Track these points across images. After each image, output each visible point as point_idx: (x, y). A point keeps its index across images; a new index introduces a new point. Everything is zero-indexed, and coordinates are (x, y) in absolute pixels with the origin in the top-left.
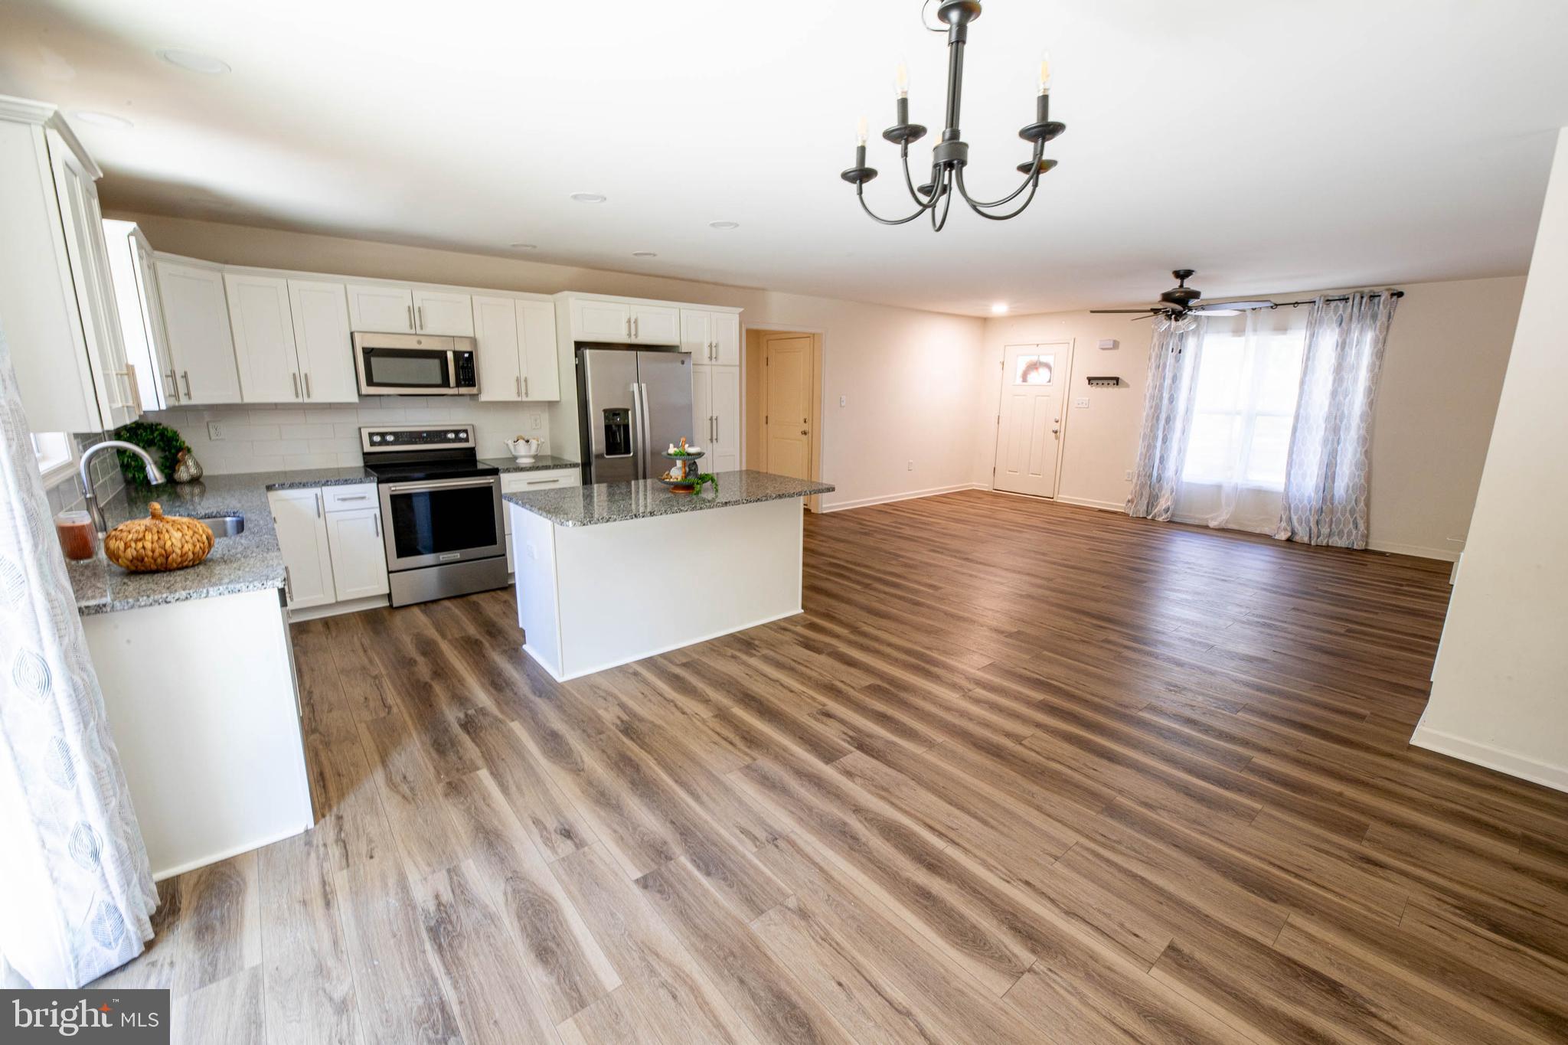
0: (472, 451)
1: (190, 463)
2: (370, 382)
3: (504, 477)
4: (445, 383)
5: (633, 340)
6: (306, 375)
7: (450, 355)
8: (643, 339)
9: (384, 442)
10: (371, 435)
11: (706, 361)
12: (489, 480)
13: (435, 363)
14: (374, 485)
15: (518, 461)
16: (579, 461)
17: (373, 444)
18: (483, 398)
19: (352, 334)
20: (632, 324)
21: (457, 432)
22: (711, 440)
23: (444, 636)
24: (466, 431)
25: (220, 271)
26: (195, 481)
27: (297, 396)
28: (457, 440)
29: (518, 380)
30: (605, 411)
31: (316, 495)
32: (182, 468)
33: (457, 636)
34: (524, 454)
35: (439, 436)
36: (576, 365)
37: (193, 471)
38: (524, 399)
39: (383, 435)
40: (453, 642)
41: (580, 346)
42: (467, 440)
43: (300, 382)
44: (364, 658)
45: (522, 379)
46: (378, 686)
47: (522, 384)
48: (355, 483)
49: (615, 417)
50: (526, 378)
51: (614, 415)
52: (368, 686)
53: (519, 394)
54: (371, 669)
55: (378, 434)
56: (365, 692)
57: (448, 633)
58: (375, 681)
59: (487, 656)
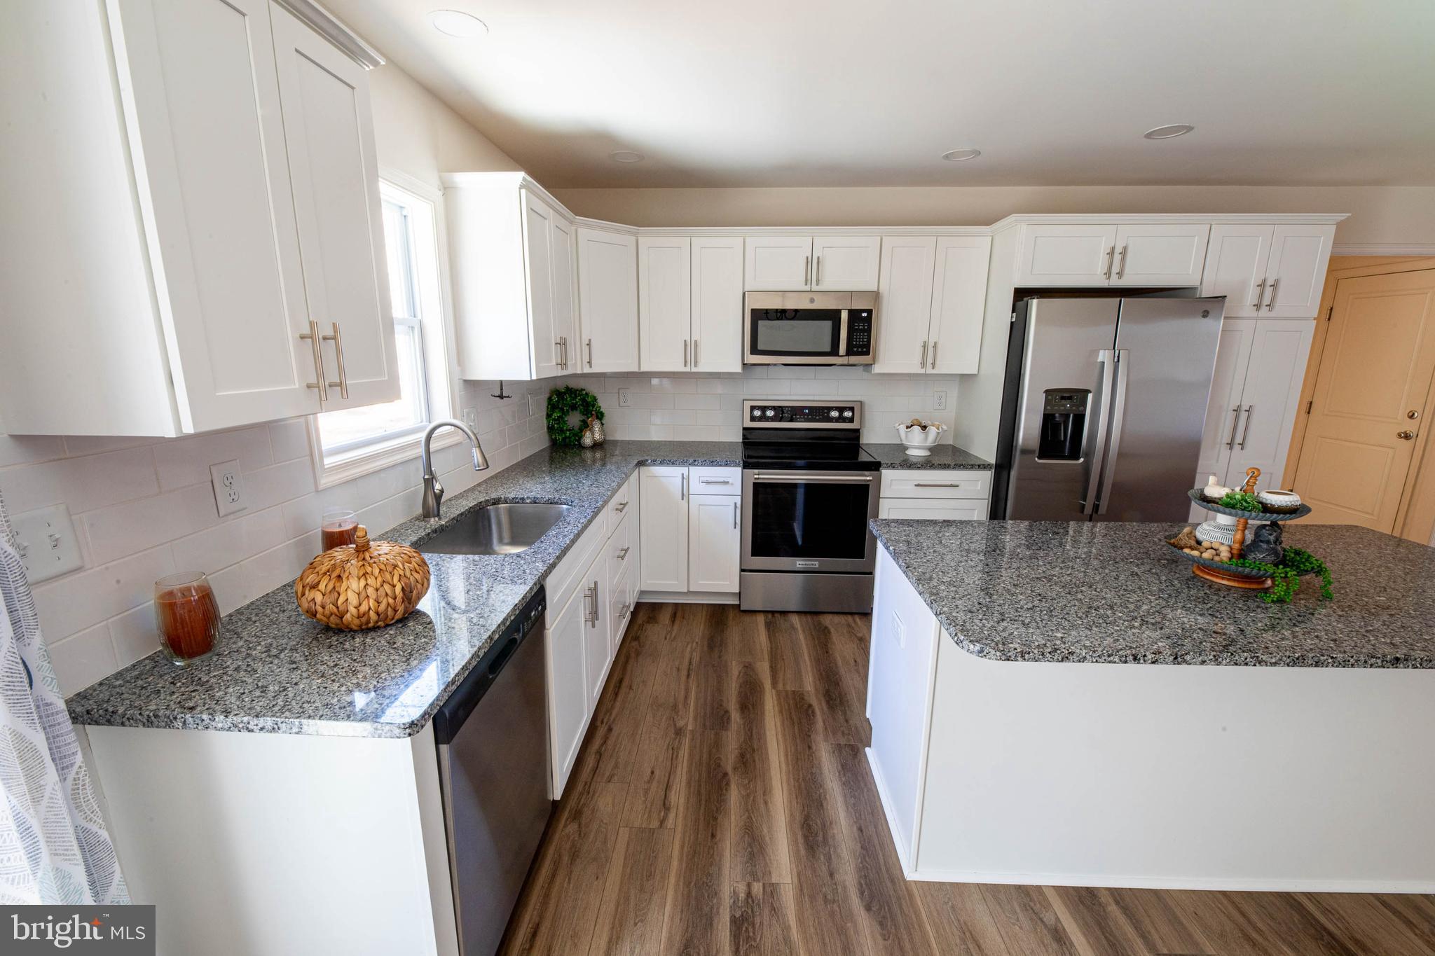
0: (857, 432)
1: (597, 428)
2: (755, 350)
3: (887, 474)
4: (834, 352)
5: (1115, 282)
6: (696, 341)
7: (844, 316)
8: (1130, 280)
9: (763, 418)
10: (753, 408)
11: (1248, 311)
12: (865, 477)
13: (827, 325)
14: (739, 469)
15: (906, 452)
16: (992, 460)
17: (753, 419)
18: (877, 369)
19: (744, 294)
20: (1117, 255)
21: (841, 410)
22: (1231, 445)
23: (774, 684)
24: (852, 409)
25: (636, 234)
26: (597, 446)
27: (685, 366)
28: (841, 419)
29: (925, 346)
30: (1048, 392)
31: (683, 474)
32: (588, 434)
33: (788, 688)
34: (917, 443)
35: (820, 413)
36: (1012, 323)
37: (598, 436)
38: (930, 371)
39: (764, 409)
40: (782, 697)
41: (1022, 295)
42: (851, 420)
43: (691, 349)
44: (683, 687)
45: (931, 344)
46: (674, 752)
47: (929, 351)
48: (721, 466)
49: (1063, 401)
50: (936, 343)
51: (1063, 398)
52: (665, 747)
53: (923, 364)
54: (680, 713)
55: (759, 408)
56: (657, 759)
57: (781, 677)
58: (675, 739)
59: (814, 748)
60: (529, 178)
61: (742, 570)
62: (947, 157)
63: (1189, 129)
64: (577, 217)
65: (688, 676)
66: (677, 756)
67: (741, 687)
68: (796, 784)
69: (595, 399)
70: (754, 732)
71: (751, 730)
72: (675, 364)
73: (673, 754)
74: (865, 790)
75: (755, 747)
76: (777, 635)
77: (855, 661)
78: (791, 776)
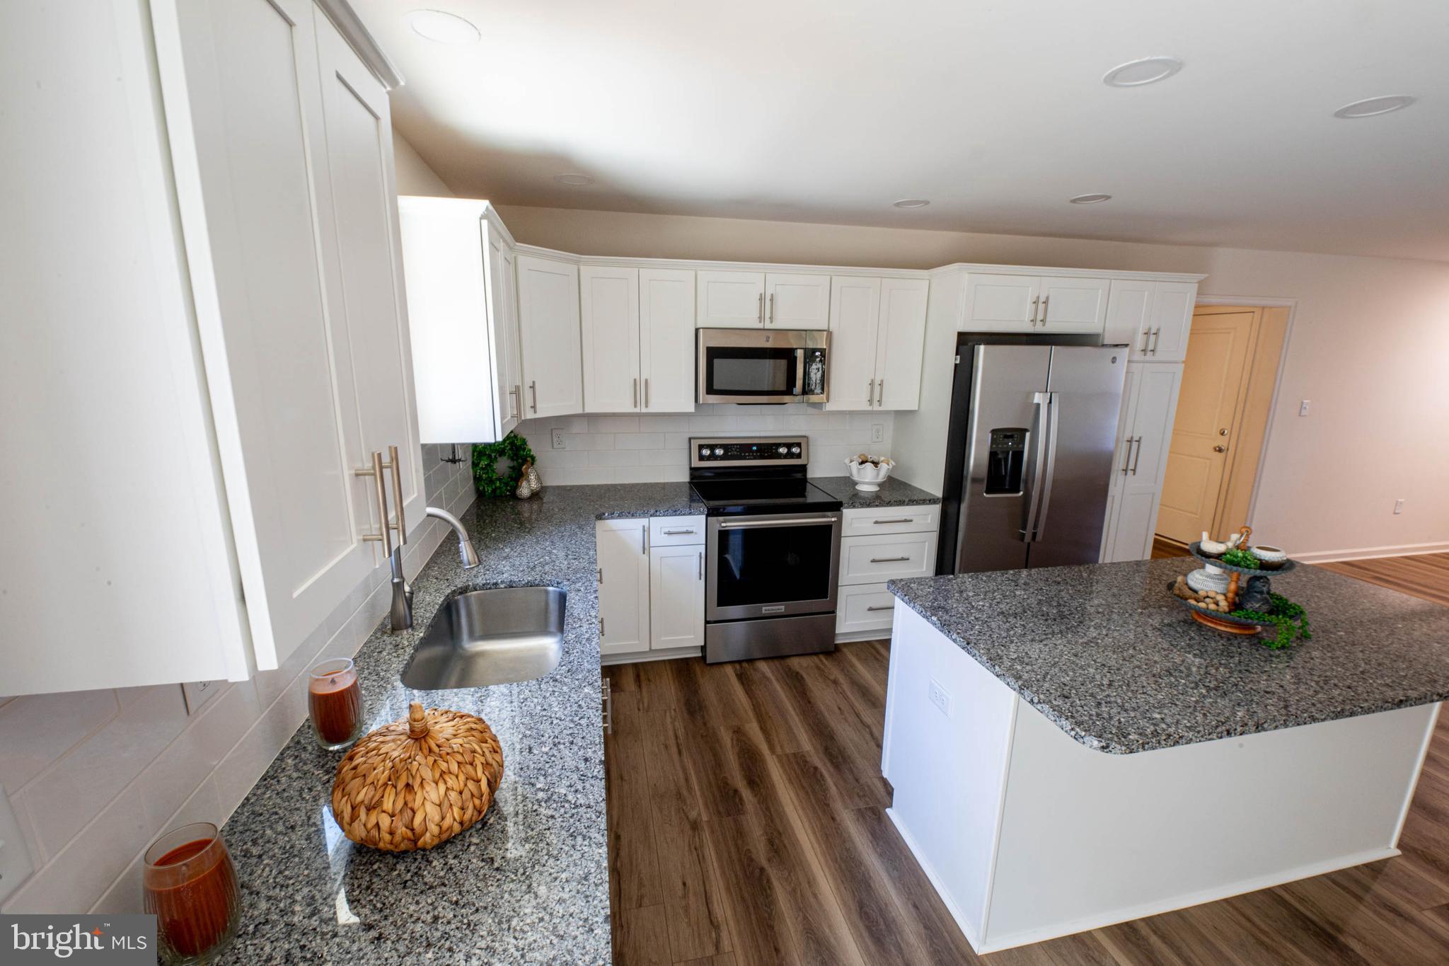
0: (803, 469)
1: (532, 477)
2: (711, 390)
3: (848, 513)
4: (789, 390)
5: (1039, 329)
6: (646, 381)
7: (800, 354)
9: (713, 457)
10: (701, 447)
11: (1137, 355)
12: (829, 518)
13: (783, 364)
14: (704, 517)
15: (857, 487)
16: (938, 492)
17: (702, 458)
18: (829, 407)
19: (697, 330)
20: (1042, 303)
21: (789, 446)
22: (1125, 471)
23: (772, 749)
24: (799, 445)
25: (577, 262)
26: (536, 496)
27: (635, 406)
28: (790, 455)
29: (872, 384)
30: (994, 432)
31: (644, 527)
32: (524, 484)
33: (788, 751)
34: (868, 480)
35: (767, 449)
36: (956, 365)
37: (534, 485)
38: (876, 407)
39: (712, 447)
40: (787, 761)
41: (967, 342)
42: (799, 456)
43: (640, 389)
44: (678, 768)
45: (877, 382)
46: (698, 850)
47: (876, 388)
48: (684, 515)
49: (1006, 440)
50: (882, 381)
51: (1006, 437)
52: (687, 848)
53: (871, 401)
54: (688, 802)
55: (708, 446)
56: (683, 866)
57: (776, 739)
58: (694, 836)
59: (838, 818)
60: (491, 208)
61: (707, 622)
62: (898, 205)
63: (1108, 197)
64: (518, 244)
65: (680, 753)
66: (703, 857)
67: (739, 757)
68: (837, 866)
69: (524, 442)
70: (772, 809)
71: (768, 809)
72: (625, 405)
73: (698, 855)
74: (903, 858)
75: (781, 831)
76: (753, 688)
77: (839, 709)
78: (828, 857)
